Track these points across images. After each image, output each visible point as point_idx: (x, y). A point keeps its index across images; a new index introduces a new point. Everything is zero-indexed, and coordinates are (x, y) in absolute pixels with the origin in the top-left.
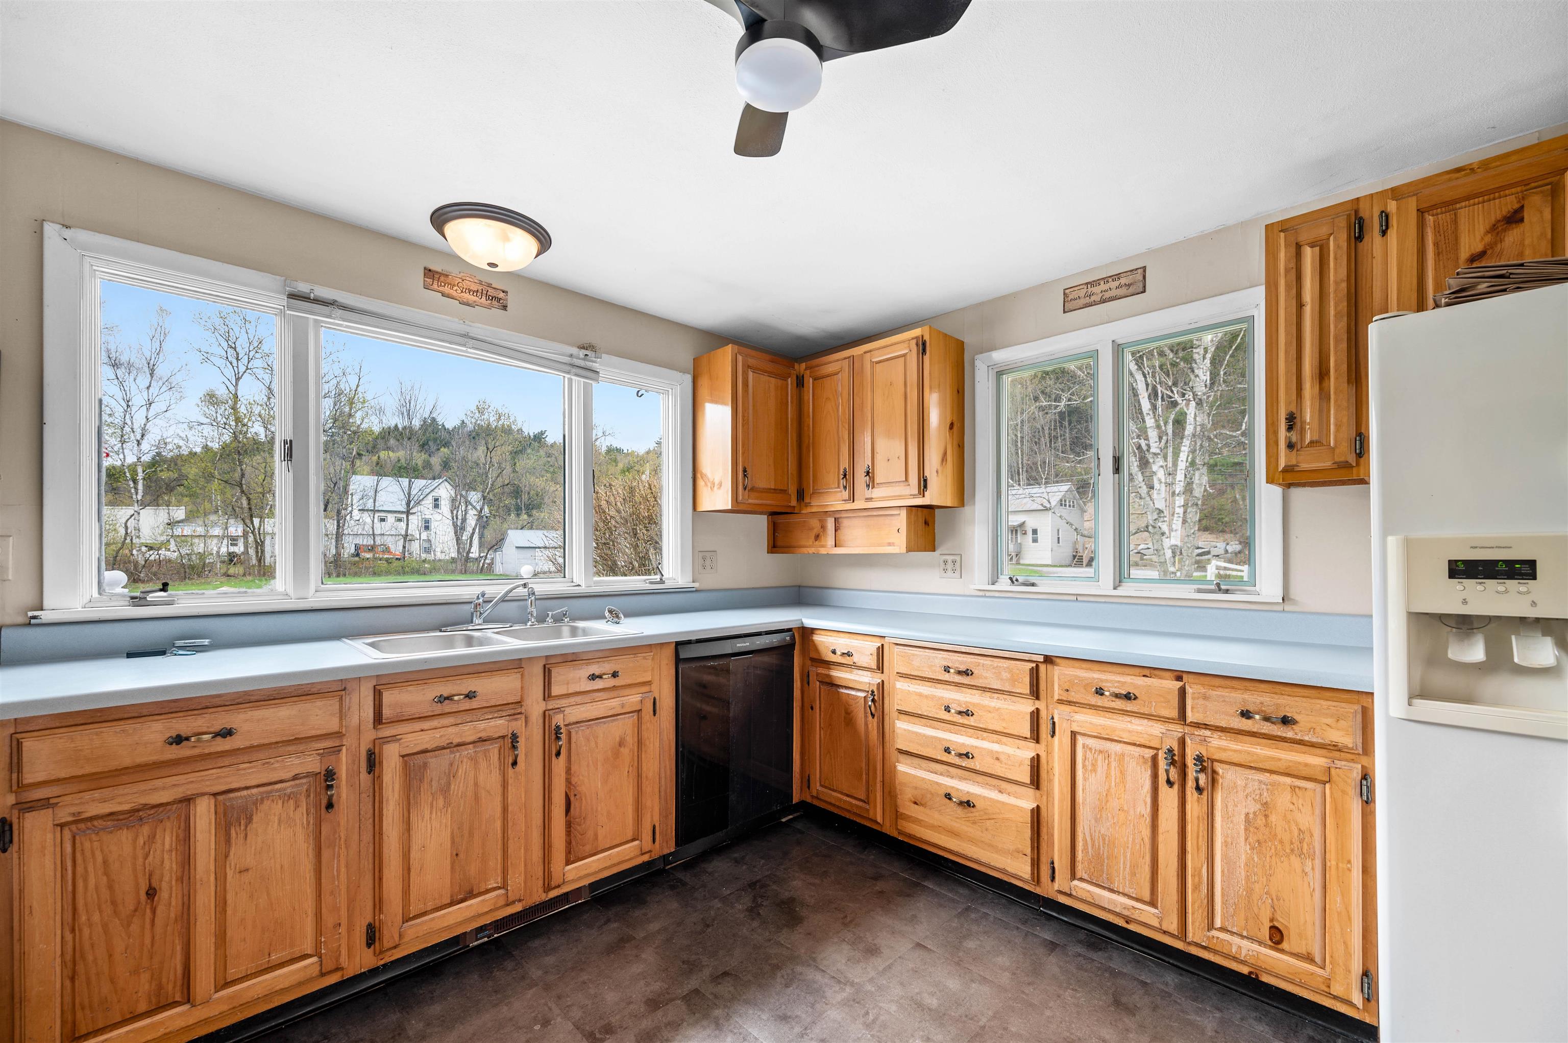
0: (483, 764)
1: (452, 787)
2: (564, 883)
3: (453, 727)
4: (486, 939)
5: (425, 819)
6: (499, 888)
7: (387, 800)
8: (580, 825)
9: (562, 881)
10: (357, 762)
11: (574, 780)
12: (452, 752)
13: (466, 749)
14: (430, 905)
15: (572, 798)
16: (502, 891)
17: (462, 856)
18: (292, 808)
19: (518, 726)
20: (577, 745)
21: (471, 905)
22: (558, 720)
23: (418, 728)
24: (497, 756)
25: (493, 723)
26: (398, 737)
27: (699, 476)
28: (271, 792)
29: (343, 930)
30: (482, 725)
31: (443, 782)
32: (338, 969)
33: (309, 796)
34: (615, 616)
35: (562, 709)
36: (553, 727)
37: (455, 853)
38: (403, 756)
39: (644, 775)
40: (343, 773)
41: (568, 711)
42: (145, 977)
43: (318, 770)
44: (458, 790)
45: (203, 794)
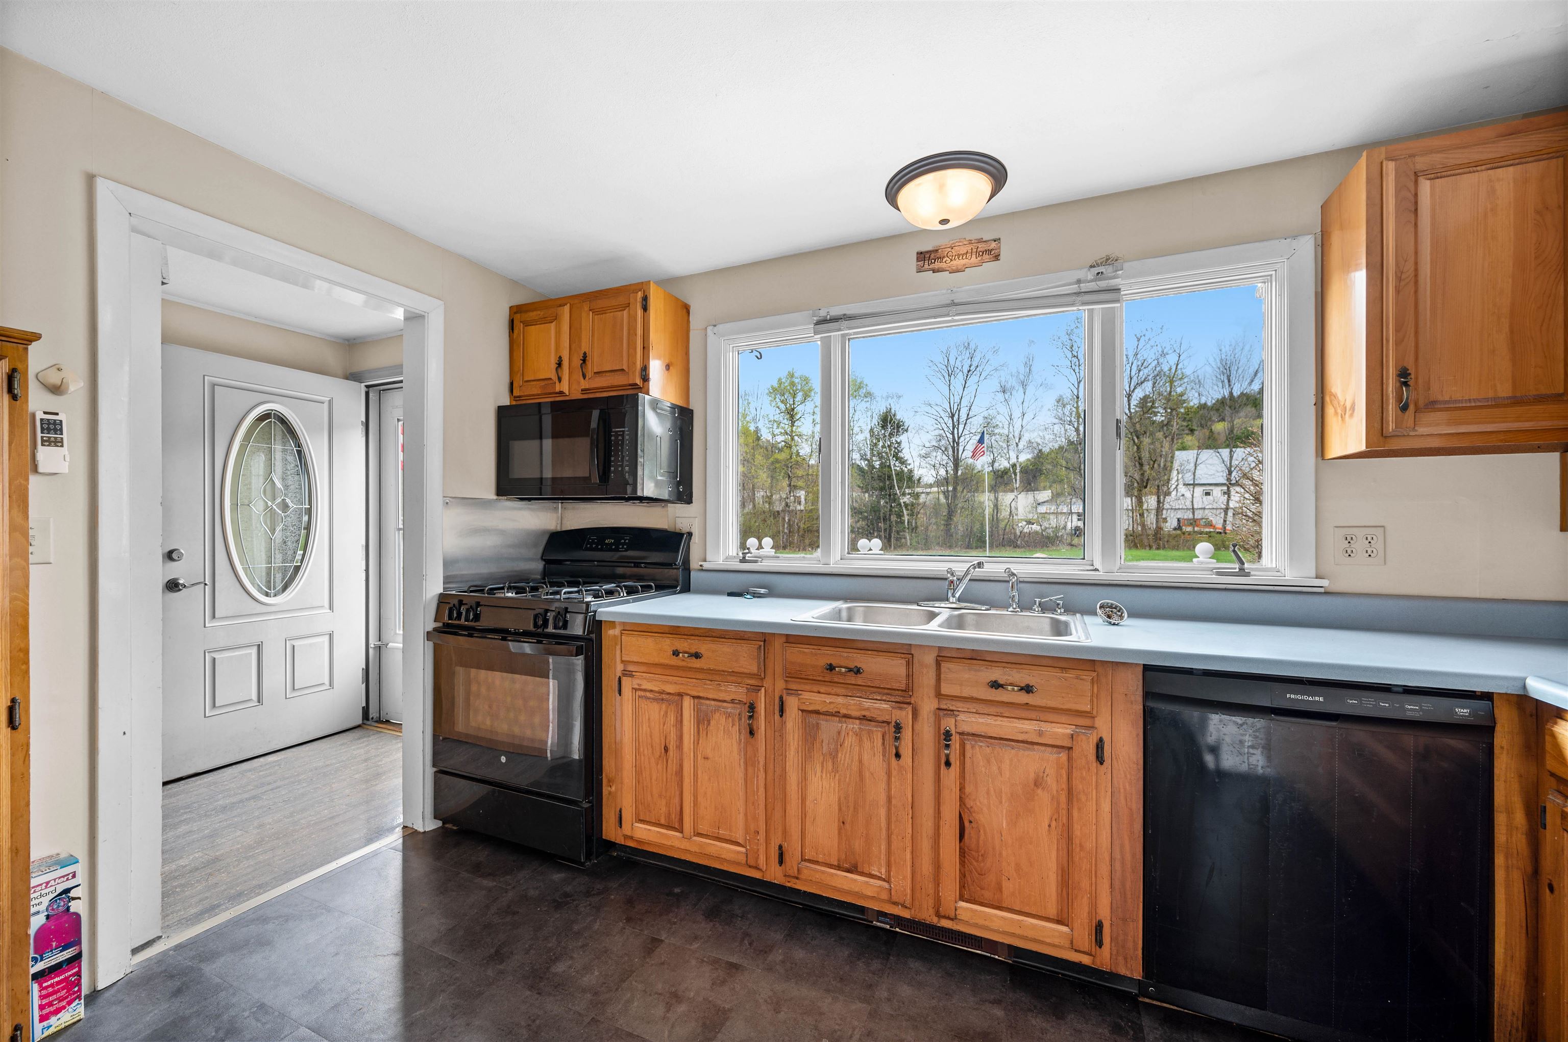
0: (867, 744)
1: (840, 755)
2: (956, 919)
3: (842, 697)
4: (888, 927)
5: (817, 776)
6: (884, 880)
7: (789, 744)
8: (977, 861)
9: (953, 915)
10: (772, 704)
11: (970, 803)
12: (840, 722)
13: (853, 724)
14: (820, 858)
15: (967, 824)
16: (886, 885)
17: (847, 826)
18: (731, 725)
19: (904, 716)
20: (973, 763)
21: (855, 880)
22: (949, 723)
23: (815, 689)
24: (880, 741)
25: (878, 705)
26: (800, 692)
27: (1327, 399)
28: (719, 707)
29: (762, 837)
30: (867, 703)
31: (832, 747)
32: (757, 868)
33: (740, 719)
34: (1112, 614)
35: (956, 713)
36: (942, 731)
37: (841, 820)
38: (803, 711)
39: (1076, 841)
40: (761, 708)
41: (962, 717)
42: (664, 802)
43: (745, 700)
44: (844, 760)
45: (688, 695)
